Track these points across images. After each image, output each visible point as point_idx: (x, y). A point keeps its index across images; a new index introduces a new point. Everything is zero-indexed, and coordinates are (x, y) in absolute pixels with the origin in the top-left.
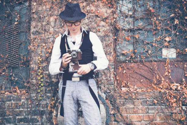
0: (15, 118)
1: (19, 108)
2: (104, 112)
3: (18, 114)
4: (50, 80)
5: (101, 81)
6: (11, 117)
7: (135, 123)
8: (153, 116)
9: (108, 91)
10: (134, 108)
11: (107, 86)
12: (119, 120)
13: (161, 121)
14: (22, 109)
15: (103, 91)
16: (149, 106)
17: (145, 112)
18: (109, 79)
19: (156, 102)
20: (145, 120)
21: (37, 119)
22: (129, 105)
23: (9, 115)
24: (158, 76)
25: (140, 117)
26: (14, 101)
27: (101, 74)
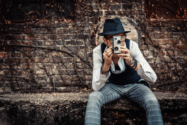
0: (63, 41)
1: (67, 33)
2: (136, 35)
3: (66, 38)
4: (91, 11)
5: (134, 11)
6: (61, 40)
7: (162, 46)
8: (176, 40)
9: (140, 20)
10: (160, 34)
11: (139, 16)
12: (148, 44)
13: (183, 45)
14: (70, 34)
15: (135, 20)
16: (174, 32)
17: (170, 37)
18: (141, 10)
19: (179, 28)
20: (169, 43)
21: (82, 42)
22: (156, 32)
23: (59, 38)
24: (181, 8)
25: (165, 41)
26: (62, 27)
27: (134, 6)
